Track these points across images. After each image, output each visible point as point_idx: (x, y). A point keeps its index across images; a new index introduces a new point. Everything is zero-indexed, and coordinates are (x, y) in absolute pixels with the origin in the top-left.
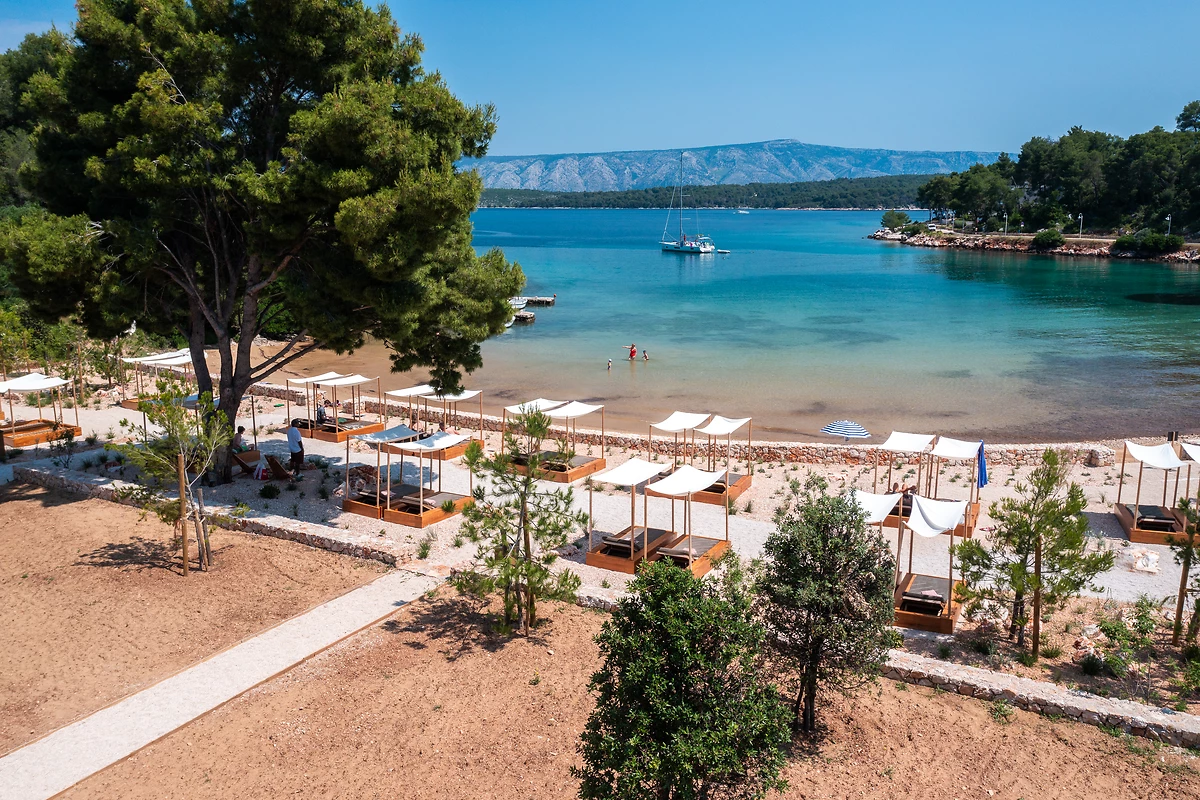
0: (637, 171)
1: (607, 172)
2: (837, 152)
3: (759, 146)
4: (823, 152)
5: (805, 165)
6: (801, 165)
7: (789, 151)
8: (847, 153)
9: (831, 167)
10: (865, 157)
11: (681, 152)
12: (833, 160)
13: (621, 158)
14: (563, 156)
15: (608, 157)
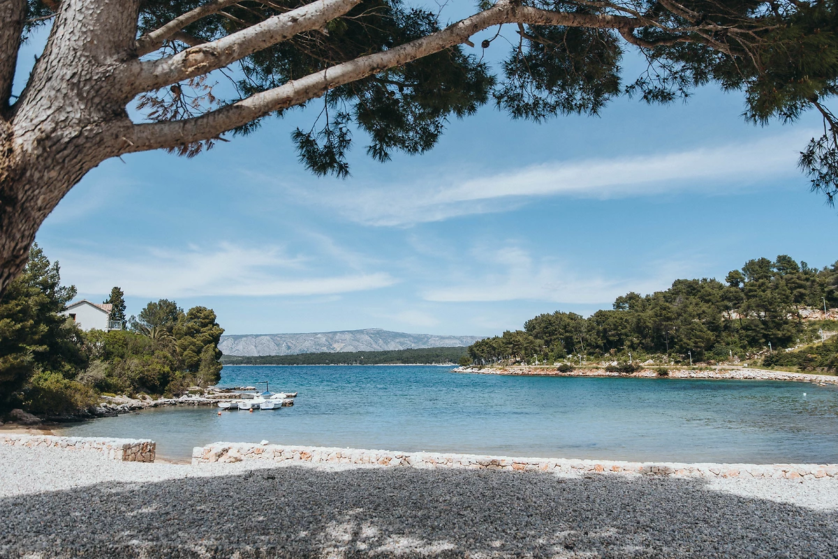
0: (290, 344)
1: (272, 345)
2: (403, 335)
3: (361, 332)
4: (396, 335)
5: (386, 343)
6: (385, 343)
7: (378, 334)
8: (409, 336)
9: (402, 344)
10: (418, 338)
11: (316, 334)
12: (402, 340)
13: (281, 337)
14: (246, 336)
15: (273, 336)
